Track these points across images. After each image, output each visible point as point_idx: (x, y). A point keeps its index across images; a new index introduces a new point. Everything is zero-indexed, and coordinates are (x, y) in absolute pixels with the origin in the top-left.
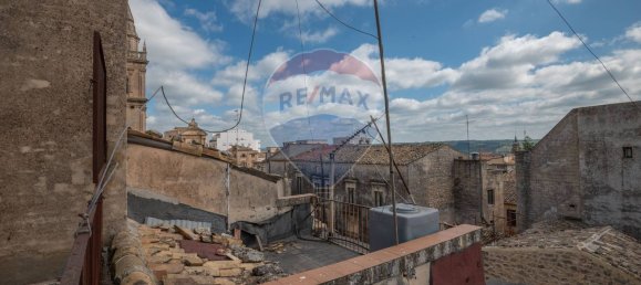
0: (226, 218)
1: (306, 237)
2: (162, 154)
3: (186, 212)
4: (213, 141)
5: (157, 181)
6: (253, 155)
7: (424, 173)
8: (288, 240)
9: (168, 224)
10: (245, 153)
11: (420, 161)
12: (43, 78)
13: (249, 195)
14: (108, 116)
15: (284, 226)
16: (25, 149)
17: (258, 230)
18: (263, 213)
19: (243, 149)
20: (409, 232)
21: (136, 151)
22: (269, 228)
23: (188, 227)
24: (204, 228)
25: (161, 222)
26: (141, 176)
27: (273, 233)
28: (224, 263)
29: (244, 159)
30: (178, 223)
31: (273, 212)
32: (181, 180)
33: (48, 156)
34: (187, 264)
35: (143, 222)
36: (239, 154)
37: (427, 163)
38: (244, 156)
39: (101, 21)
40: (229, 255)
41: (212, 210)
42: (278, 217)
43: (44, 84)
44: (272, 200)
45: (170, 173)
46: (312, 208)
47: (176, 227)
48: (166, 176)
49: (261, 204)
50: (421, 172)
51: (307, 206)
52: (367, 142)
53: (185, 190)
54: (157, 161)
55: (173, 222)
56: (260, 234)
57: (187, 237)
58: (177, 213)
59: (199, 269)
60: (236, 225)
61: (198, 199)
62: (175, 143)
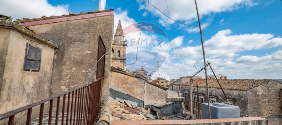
0: (143, 102)
1: (180, 117)
2: (122, 75)
3: (129, 97)
4: (150, 75)
5: (120, 85)
6: (166, 82)
7: (258, 95)
8: (171, 116)
9: (122, 101)
10: (163, 81)
11: (255, 89)
12: (90, 50)
13: (154, 94)
14: (105, 62)
15: (169, 110)
16: (84, 71)
17: (157, 109)
18: (160, 103)
19: (162, 79)
20: (219, 115)
21: (114, 74)
22: (162, 110)
23: (129, 103)
24: (135, 104)
25: (120, 100)
26: (115, 83)
27: (165, 112)
28: (137, 115)
29: (162, 84)
30: (126, 101)
31: (164, 103)
32: (128, 85)
33: (89, 74)
34: (124, 112)
35: (115, 99)
36: (160, 81)
37: (260, 90)
38: (162, 82)
39: (105, 32)
40: (140, 113)
41: (138, 98)
42: (167, 106)
43: (89, 52)
44: (164, 98)
45: (125, 82)
46: (183, 104)
47: (125, 102)
48: (123, 83)
49: (159, 99)
50: (256, 95)
51: (180, 103)
52: (225, 78)
53: (129, 89)
54: (121, 78)
55: (124, 100)
56: (158, 112)
57: (128, 106)
58: (126, 97)
59: (127, 115)
60: (149, 106)
61: (133, 93)
62: (127, 72)
